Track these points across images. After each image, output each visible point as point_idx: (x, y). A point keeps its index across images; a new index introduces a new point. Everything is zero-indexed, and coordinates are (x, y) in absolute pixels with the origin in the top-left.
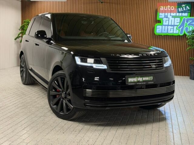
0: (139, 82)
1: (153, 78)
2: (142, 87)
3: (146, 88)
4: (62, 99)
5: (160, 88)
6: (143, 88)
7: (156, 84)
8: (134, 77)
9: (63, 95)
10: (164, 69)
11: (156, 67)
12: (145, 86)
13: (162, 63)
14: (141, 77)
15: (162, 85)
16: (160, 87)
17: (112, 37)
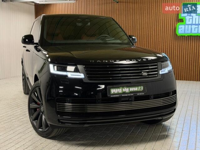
0: (124, 93)
1: (144, 88)
2: (129, 99)
3: (135, 101)
4: (41, 113)
5: (154, 100)
6: (132, 101)
7: (149, 96)
8: (118, 88)
9: (42, 109)
10: (159, 77)
11: (148, 75)
12: (134, 98)
13: (157, 70)
14: (127, 87)
15: (157, 97)
16: (154, 98)
17: (110, 40)
